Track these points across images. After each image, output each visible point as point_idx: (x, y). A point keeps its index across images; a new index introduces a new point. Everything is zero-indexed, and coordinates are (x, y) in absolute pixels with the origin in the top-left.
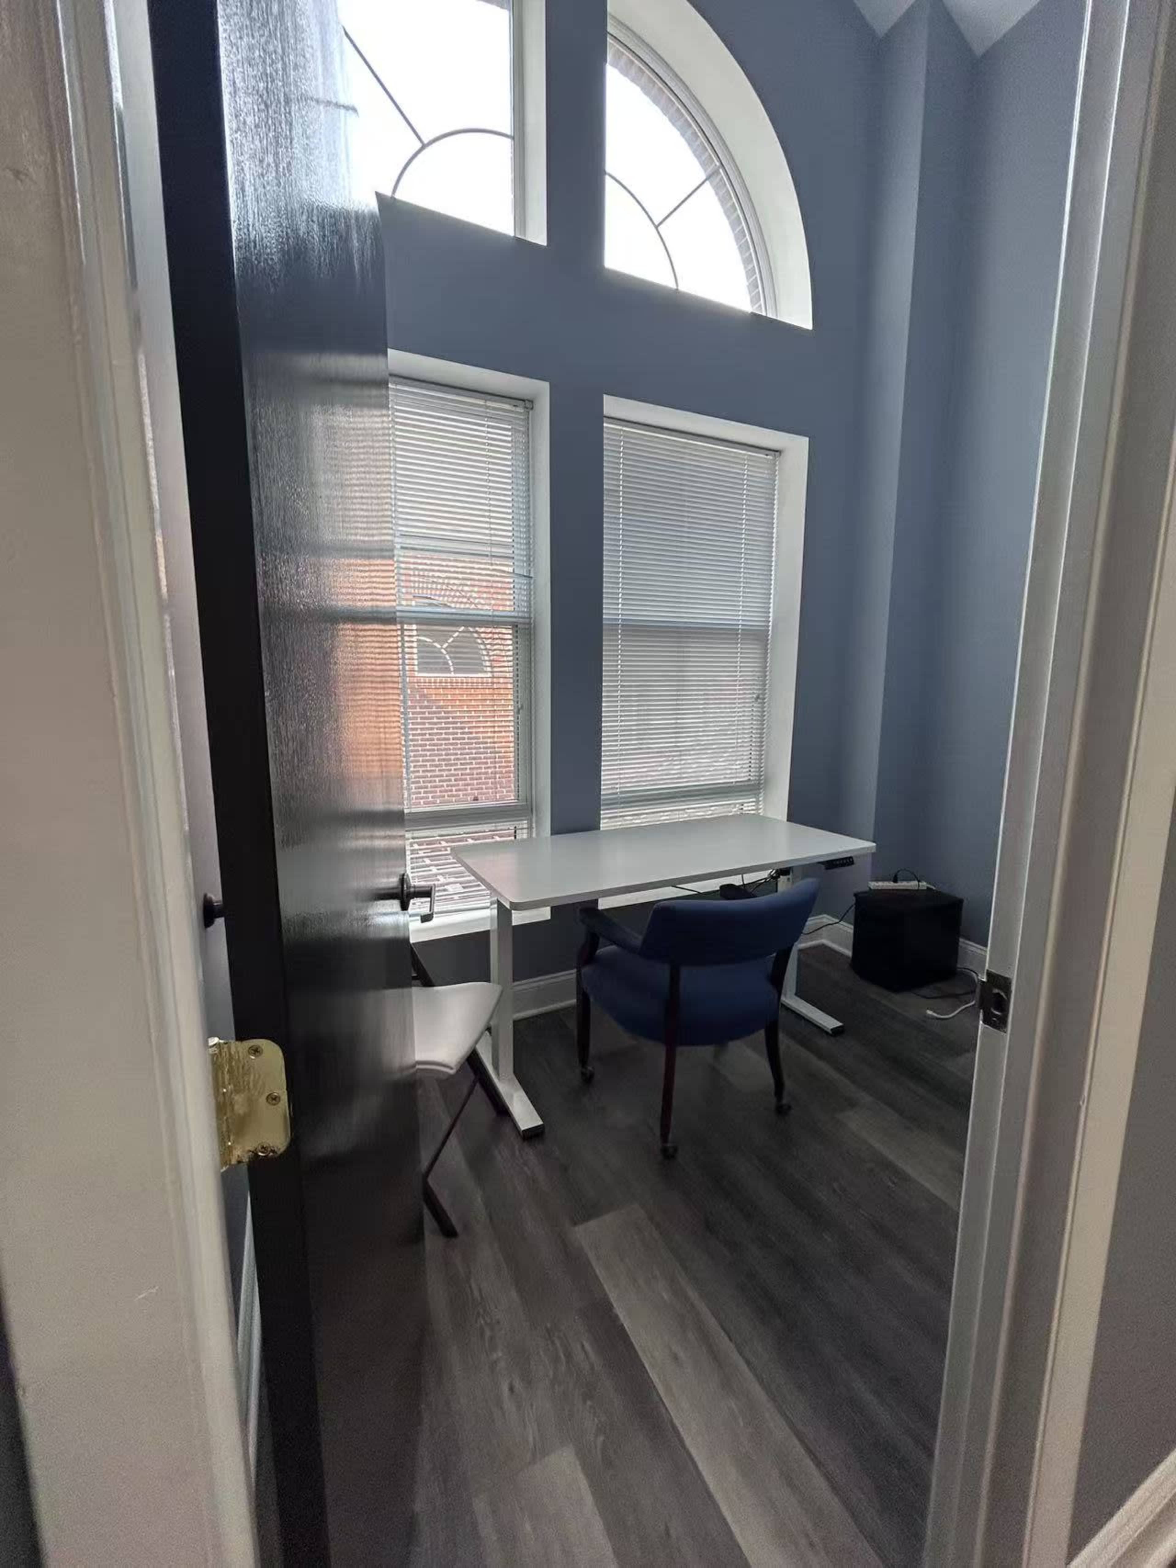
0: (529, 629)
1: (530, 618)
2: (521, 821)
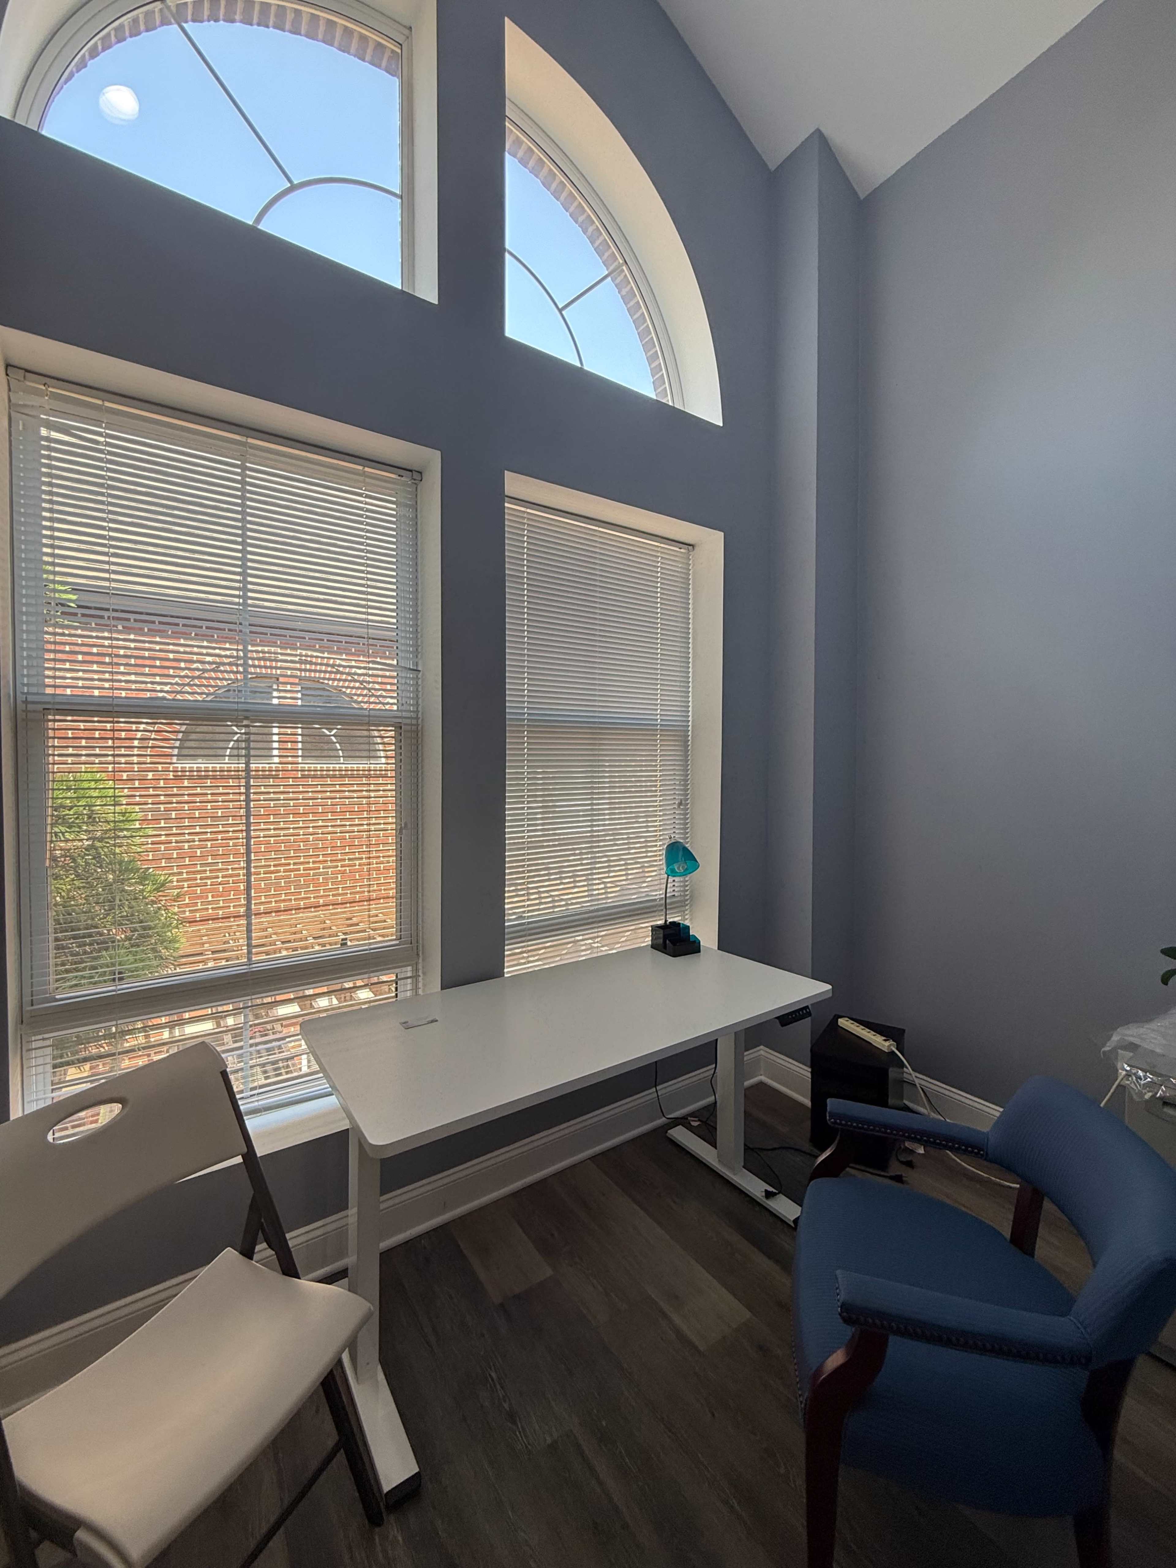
0: (417, 732)
1: (417, 718)
2: (404, 969)
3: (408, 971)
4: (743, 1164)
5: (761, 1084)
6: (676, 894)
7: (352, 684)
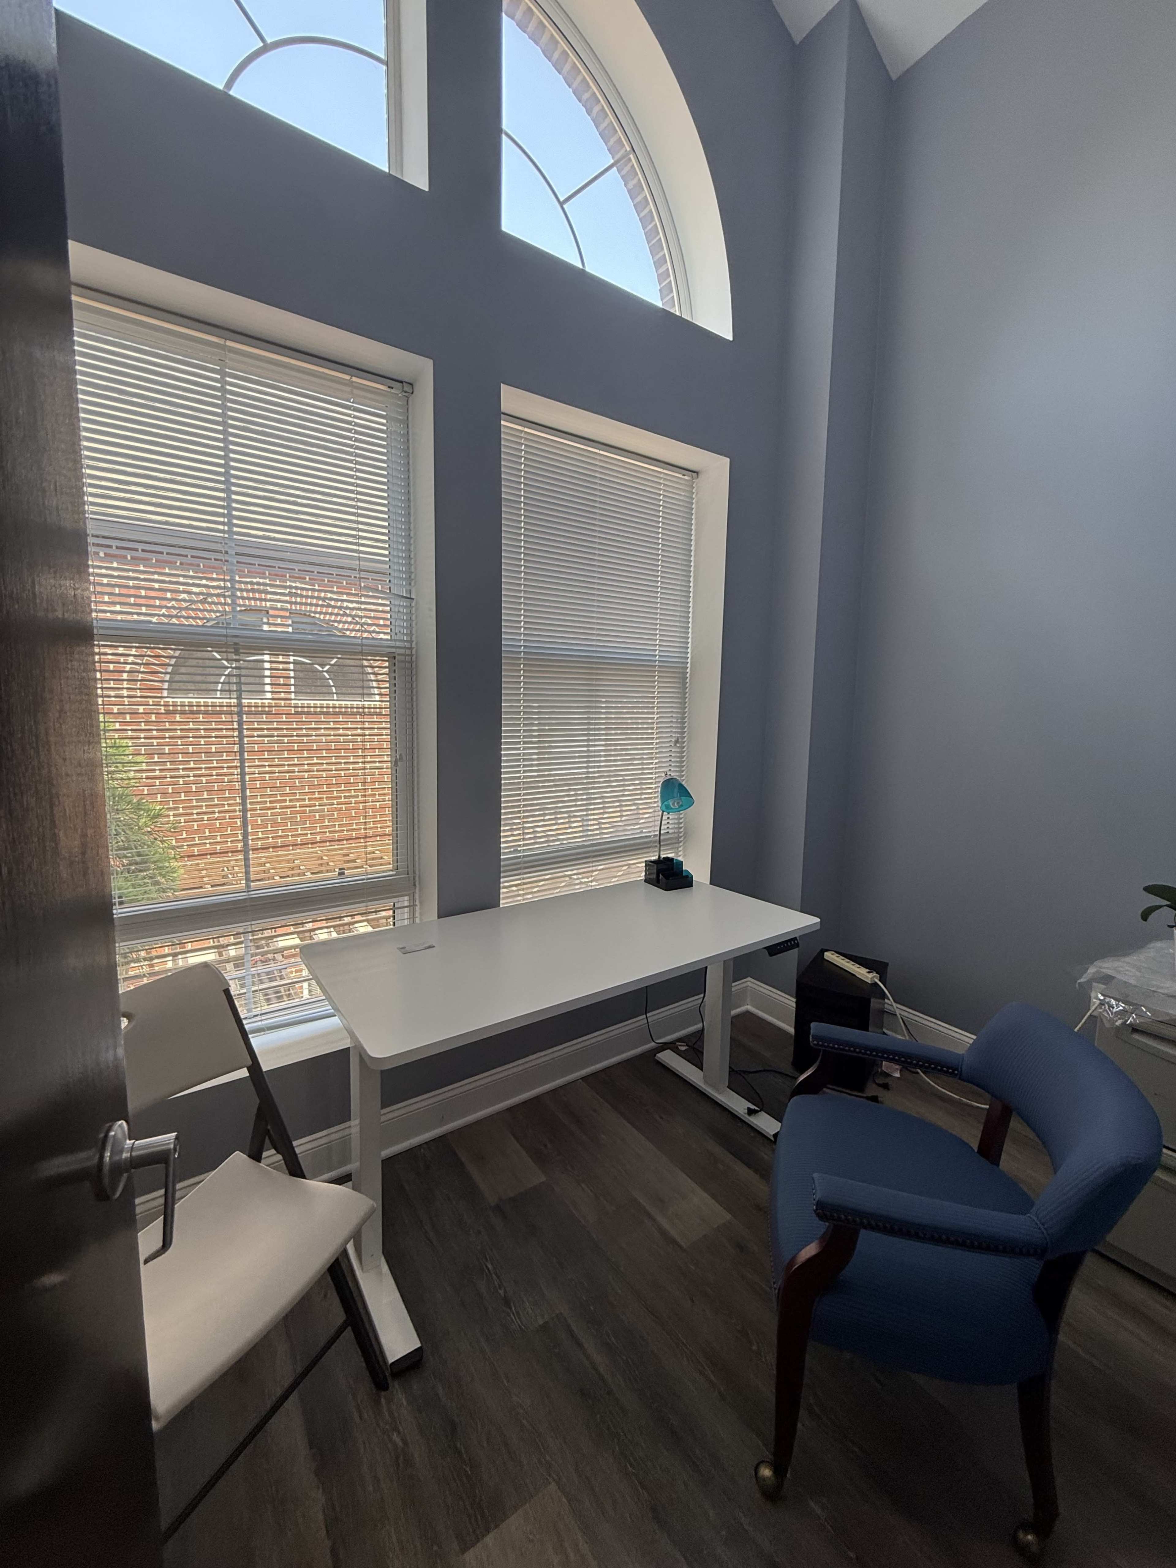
0: (411, 662)
1: (411, 648)
2: (401, 899)
3: (405, 901)
4: (727, 1084)
5: (748, 1012)
6: (670, 831)
7: (344, 619)
